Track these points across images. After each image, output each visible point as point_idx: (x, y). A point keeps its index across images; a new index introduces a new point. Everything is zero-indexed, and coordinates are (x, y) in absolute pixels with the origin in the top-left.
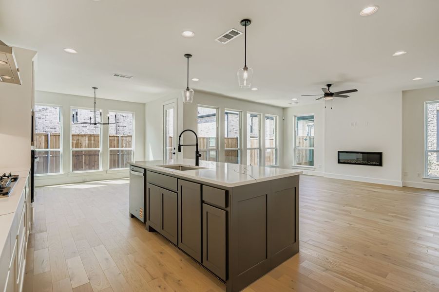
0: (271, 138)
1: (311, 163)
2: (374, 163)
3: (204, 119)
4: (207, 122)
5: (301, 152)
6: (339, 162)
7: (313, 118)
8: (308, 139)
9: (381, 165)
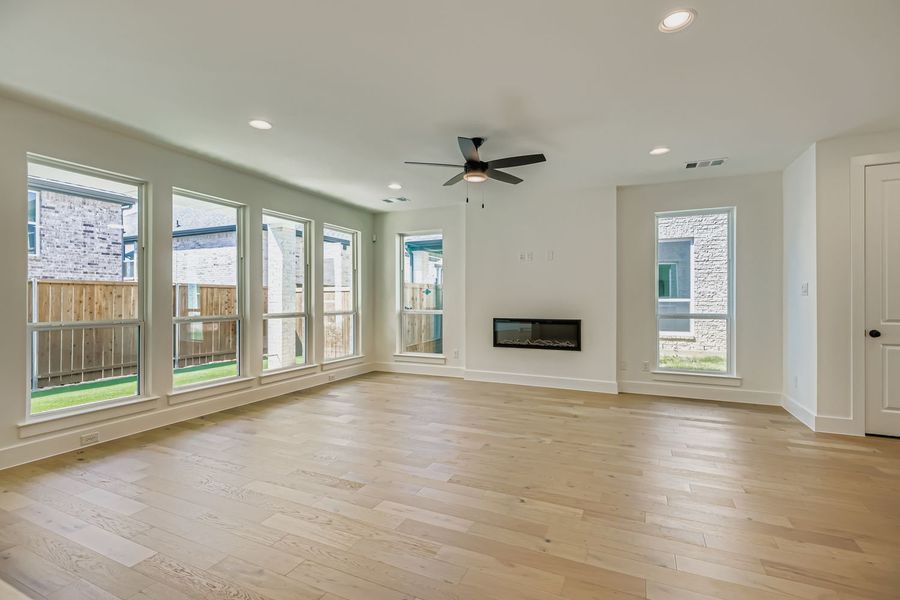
0: (344, 289)
1: (437, 346)
2: (565, 344)
3: (192, 238)
4: (201, 246)
5: (417, 321)
6: (496, 344)
7: (441, 247)
8: (433, 291)
9: (578, 348)
